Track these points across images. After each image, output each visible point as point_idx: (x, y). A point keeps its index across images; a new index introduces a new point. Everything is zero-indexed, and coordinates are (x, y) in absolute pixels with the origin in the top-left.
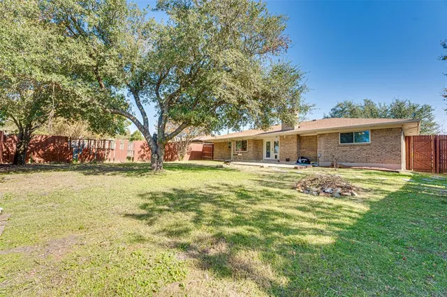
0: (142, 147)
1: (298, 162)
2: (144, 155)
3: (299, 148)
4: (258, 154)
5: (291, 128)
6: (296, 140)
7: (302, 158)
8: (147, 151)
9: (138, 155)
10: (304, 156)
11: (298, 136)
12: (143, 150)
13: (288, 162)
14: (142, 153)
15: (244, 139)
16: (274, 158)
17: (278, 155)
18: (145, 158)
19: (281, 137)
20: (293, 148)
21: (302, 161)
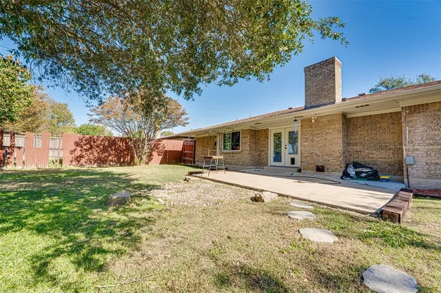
0: (77, 144)
1: (346, 174)
2: (81, 157)
3: (347, 143)
4: (259, 156)
5: (326, 101)
6: (339, 126)
7: (356, 165)
8: (86, 150)
9: (71, 157)
10: (360, 160)
11: (344, 115)
12: (79, 149)
13: (320, 175)
14: (78, 153)
15: (236, 129)
16: (288, 164)
17: (298, 158)
18: (83, 161)
19: (306, 122)
20: (332, 145)
21: (358, 174)
